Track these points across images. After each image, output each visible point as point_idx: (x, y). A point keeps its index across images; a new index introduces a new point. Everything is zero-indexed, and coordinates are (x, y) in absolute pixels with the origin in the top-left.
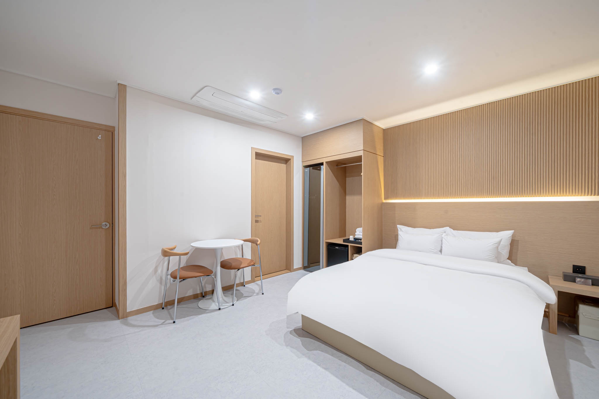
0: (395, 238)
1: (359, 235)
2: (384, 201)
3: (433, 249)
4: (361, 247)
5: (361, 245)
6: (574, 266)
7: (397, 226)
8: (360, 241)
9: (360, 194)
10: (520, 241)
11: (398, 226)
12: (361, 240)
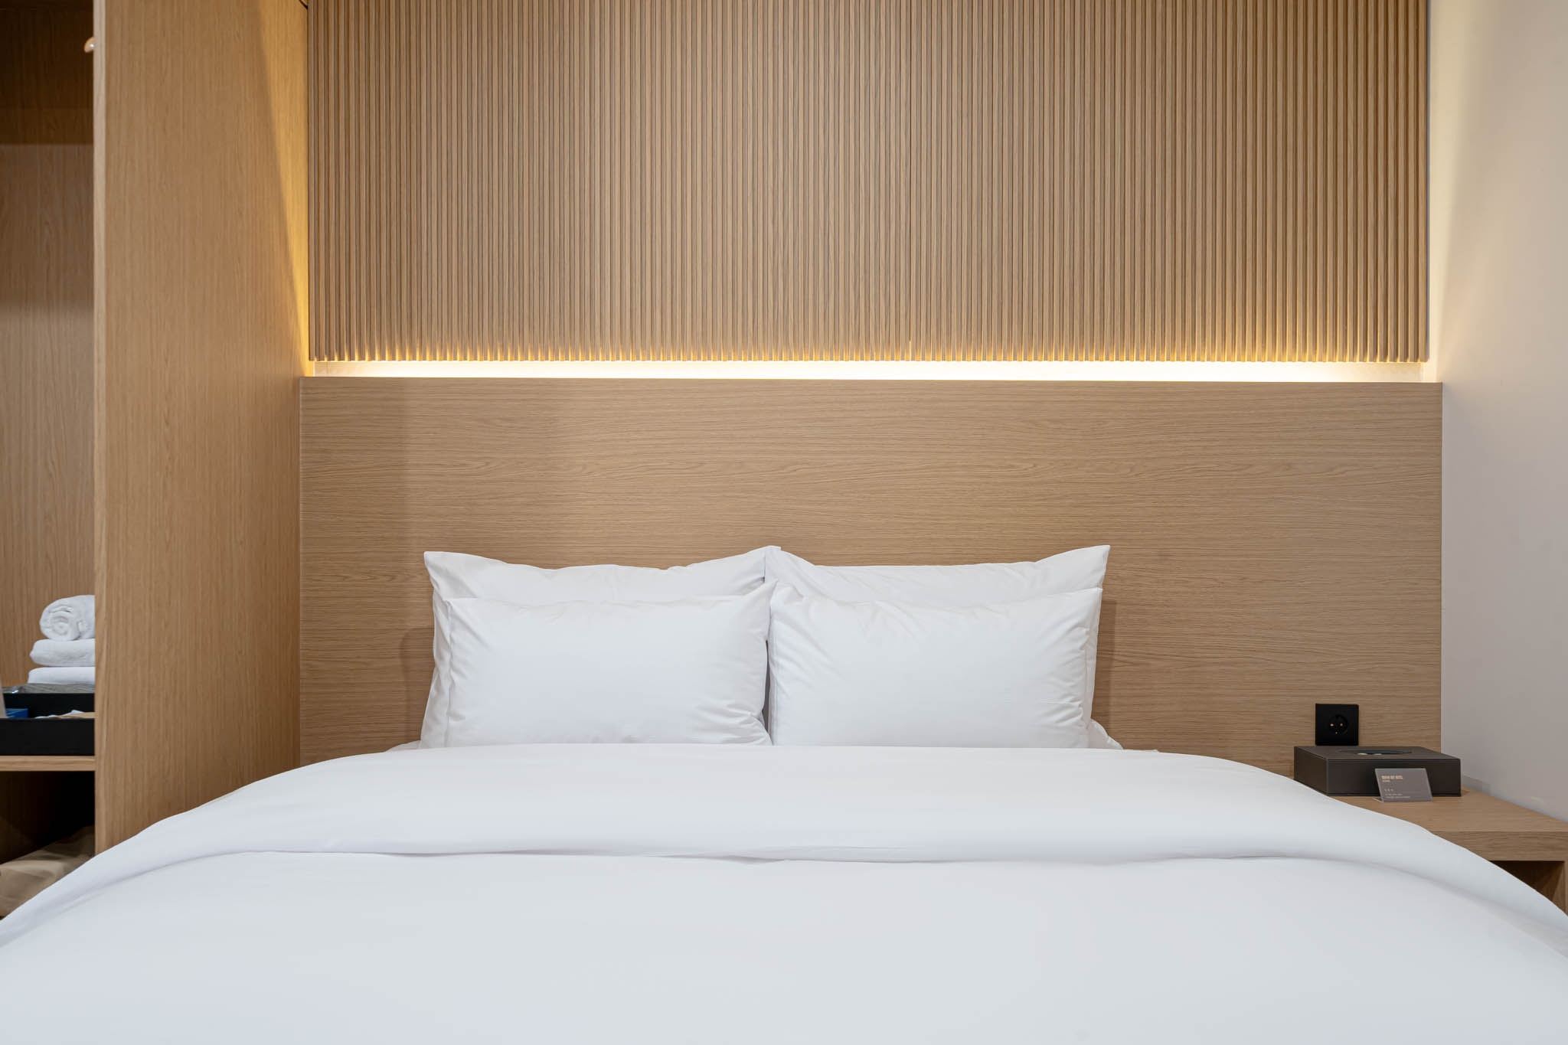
0: (404, 656)
1: (69, 659)
2: (311, 369)
3: (724, 704)
4: (89, 777)
5: (88, 750)
6: (1319, 708)
7: (422, 560)
8: (76, 714)
9: (81, 296)
10: (1118, 607)
11: (430, 556)
12: (86, 701)
